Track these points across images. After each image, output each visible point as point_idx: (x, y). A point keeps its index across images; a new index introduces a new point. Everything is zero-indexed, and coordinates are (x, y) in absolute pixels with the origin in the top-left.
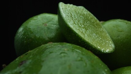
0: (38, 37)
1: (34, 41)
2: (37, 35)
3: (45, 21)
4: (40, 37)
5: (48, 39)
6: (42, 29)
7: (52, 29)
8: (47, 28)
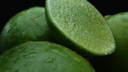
0: (24, 35)
1: (18, 40)
2: (23, 33)
3: (35, 16)
4: (26, 35)
5: (35, 37)
6: (29, 26)
7: (41, 26)
8: (36, 24)
